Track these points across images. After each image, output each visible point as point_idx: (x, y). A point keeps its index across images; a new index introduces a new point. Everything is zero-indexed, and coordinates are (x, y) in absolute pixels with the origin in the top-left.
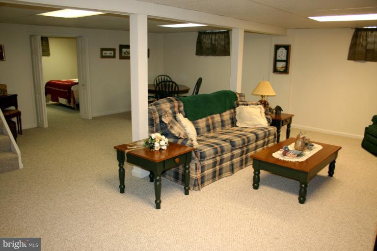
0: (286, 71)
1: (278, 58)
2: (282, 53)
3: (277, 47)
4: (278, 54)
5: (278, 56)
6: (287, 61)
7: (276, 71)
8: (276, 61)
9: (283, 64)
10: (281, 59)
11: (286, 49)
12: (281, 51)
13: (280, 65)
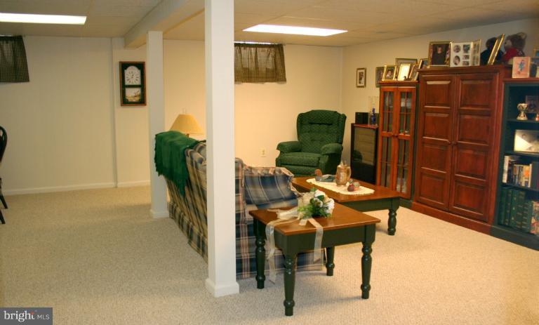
0: (142, 101)
1: (127, 83)
2: (132, 75)
3: (124, 66)
4: (126, 76)
5: (126, 79)
6: (142, 86)
7: (125, 102)
8: (124, 86)
9: (138, 91)
10: (131, 84)
11: (139, 68)
12: (131, 71)
13: (132, 94)
